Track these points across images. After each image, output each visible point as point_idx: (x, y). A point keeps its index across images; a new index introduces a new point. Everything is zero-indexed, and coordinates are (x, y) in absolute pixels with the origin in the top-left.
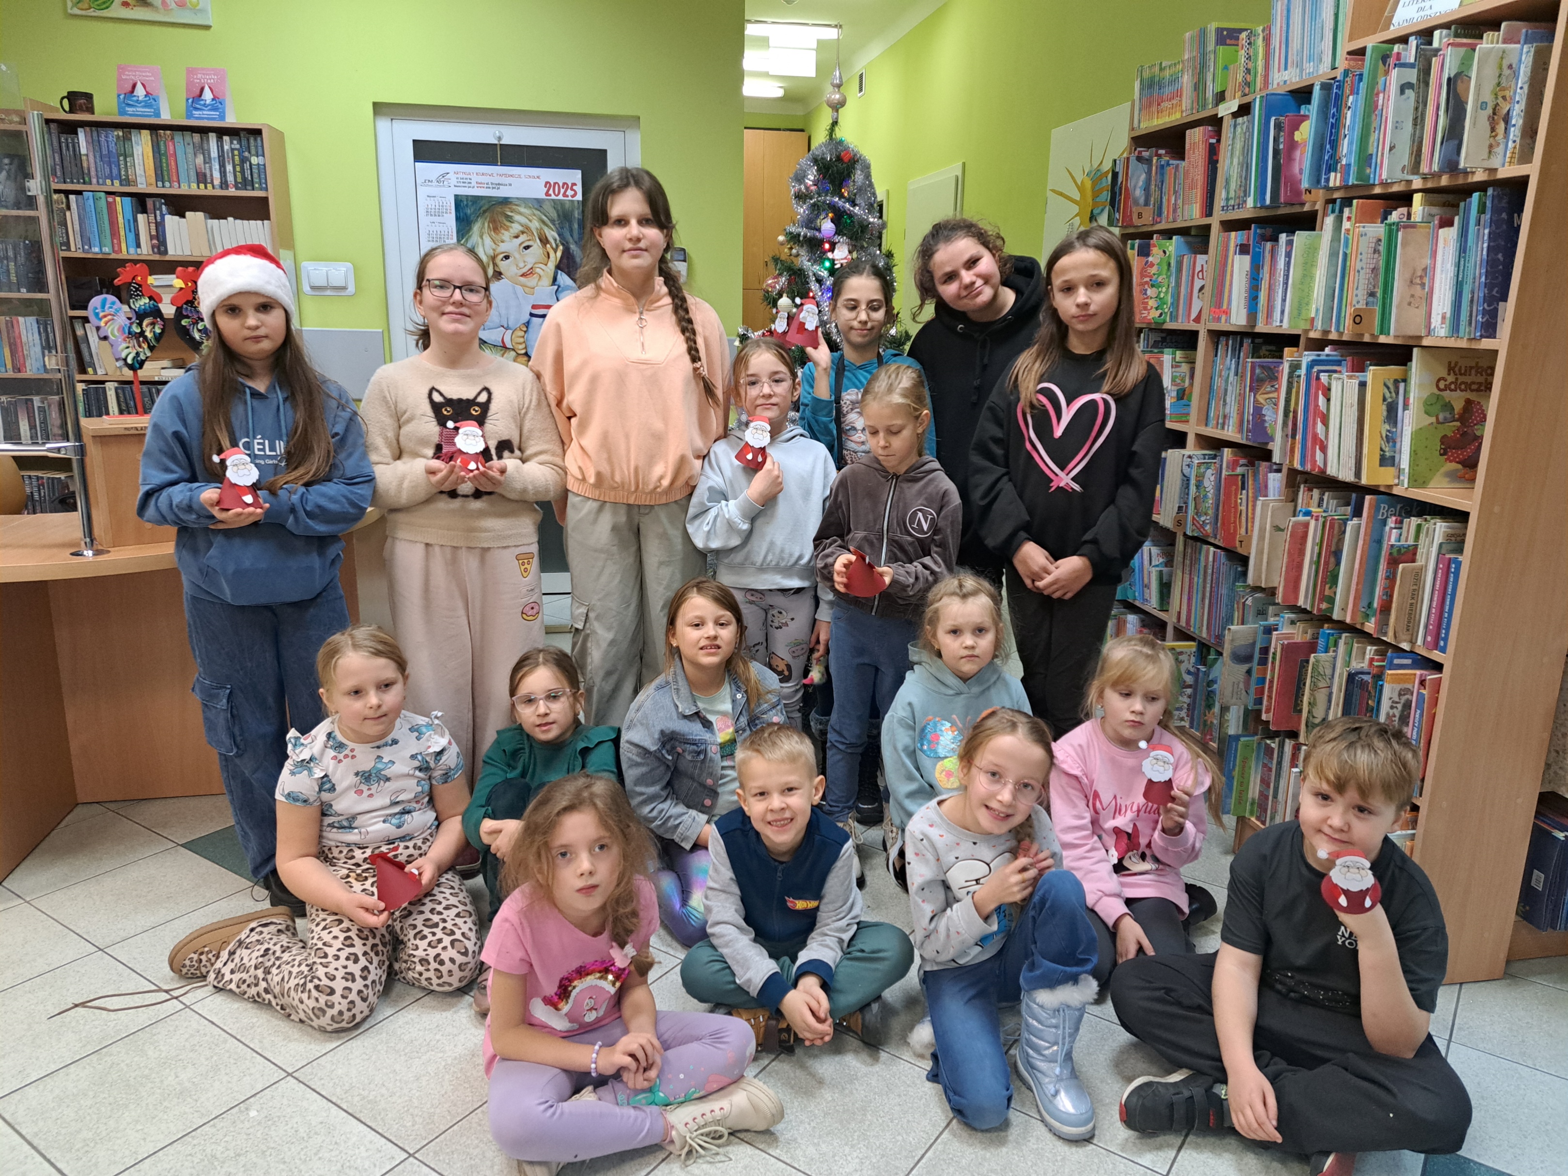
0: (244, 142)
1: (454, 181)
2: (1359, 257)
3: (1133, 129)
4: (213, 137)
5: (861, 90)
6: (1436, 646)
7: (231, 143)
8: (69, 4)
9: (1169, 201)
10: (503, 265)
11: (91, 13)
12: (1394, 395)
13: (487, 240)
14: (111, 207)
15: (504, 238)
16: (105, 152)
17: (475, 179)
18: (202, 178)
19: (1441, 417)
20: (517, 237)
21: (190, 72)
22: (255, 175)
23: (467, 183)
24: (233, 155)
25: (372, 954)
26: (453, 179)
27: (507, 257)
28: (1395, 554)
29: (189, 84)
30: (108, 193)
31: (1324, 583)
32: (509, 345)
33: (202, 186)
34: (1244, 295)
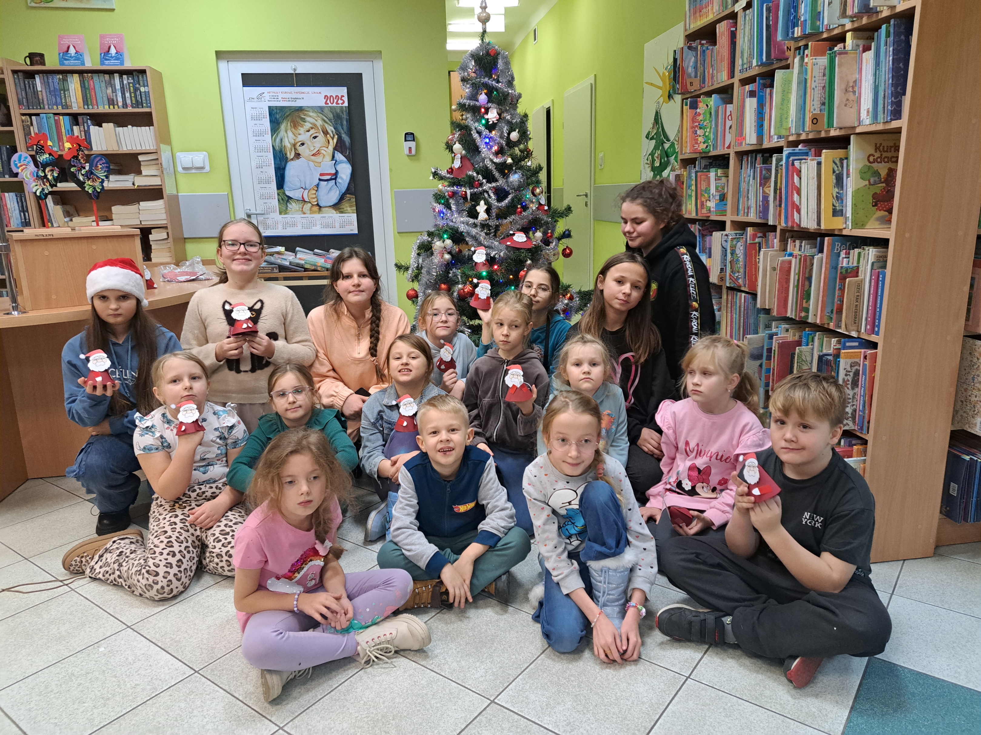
0: (136, 78)
1: (267, 98)
2: (813, 79)
3: (686, 30)
4: (117, 76)
5: (535, 39)
6: (873, 331)
7: (128, 79)
8: (29, 2)
9: (708, 72)
10: (301, 149)
11: (42, 5)
12: (840, 168)
13: (290, 134)
14: (57, 123)
15: (300, 132)
16: (52, 89)
17: (281, 96)
18: (111, 102)
19: (872, 181)
20: (308, 131)
21: (102, 37)
22: (144, 99)
23: (275, 98)
24: (129, 87)
25: (185, 552)
26: (267, 96)
27: (303, 144)
28: (844, 272)
29: (101, 44)
30: (55, 114)
31: (802, 299)
32: (307, 199)
33: (112, 107)
34: (754, 124)
